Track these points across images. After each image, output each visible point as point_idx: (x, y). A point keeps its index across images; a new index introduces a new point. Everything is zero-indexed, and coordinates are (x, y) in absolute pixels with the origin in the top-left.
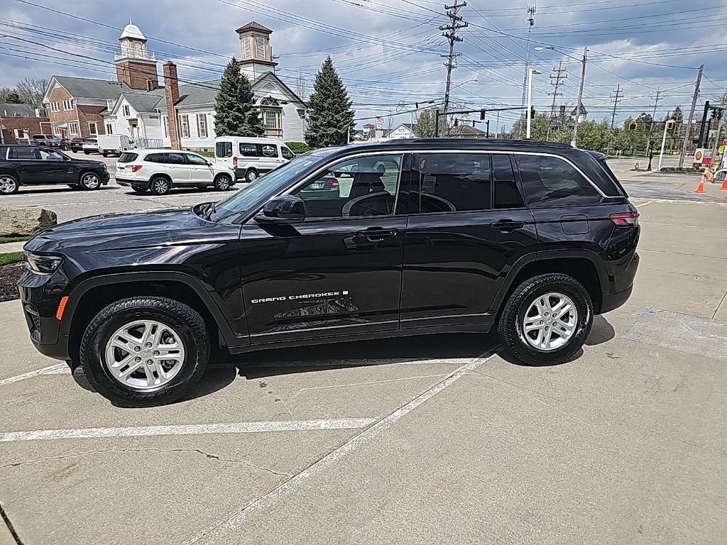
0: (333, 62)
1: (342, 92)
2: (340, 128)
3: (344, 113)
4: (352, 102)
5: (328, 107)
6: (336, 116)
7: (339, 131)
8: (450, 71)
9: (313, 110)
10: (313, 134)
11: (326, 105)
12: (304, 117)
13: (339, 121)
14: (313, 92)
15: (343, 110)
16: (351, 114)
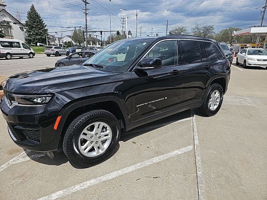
0: (35, 7)
1: (41, 20)
2: (42, 36)
3: (43, 29)
4: (46, 25)
5: (35, 27)
6: (39, 31)
7: (42, 37)
8: (86, 15)
9: (27, 27)
10: (29, 38)
11: (34, 26)
12: (23, 31)
13: (41, 33)
14: (27, 20)
15: (42, 28)
16: (46, 30)
